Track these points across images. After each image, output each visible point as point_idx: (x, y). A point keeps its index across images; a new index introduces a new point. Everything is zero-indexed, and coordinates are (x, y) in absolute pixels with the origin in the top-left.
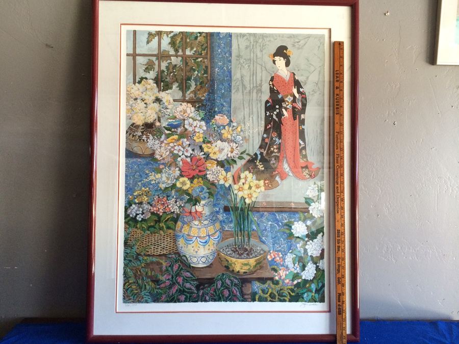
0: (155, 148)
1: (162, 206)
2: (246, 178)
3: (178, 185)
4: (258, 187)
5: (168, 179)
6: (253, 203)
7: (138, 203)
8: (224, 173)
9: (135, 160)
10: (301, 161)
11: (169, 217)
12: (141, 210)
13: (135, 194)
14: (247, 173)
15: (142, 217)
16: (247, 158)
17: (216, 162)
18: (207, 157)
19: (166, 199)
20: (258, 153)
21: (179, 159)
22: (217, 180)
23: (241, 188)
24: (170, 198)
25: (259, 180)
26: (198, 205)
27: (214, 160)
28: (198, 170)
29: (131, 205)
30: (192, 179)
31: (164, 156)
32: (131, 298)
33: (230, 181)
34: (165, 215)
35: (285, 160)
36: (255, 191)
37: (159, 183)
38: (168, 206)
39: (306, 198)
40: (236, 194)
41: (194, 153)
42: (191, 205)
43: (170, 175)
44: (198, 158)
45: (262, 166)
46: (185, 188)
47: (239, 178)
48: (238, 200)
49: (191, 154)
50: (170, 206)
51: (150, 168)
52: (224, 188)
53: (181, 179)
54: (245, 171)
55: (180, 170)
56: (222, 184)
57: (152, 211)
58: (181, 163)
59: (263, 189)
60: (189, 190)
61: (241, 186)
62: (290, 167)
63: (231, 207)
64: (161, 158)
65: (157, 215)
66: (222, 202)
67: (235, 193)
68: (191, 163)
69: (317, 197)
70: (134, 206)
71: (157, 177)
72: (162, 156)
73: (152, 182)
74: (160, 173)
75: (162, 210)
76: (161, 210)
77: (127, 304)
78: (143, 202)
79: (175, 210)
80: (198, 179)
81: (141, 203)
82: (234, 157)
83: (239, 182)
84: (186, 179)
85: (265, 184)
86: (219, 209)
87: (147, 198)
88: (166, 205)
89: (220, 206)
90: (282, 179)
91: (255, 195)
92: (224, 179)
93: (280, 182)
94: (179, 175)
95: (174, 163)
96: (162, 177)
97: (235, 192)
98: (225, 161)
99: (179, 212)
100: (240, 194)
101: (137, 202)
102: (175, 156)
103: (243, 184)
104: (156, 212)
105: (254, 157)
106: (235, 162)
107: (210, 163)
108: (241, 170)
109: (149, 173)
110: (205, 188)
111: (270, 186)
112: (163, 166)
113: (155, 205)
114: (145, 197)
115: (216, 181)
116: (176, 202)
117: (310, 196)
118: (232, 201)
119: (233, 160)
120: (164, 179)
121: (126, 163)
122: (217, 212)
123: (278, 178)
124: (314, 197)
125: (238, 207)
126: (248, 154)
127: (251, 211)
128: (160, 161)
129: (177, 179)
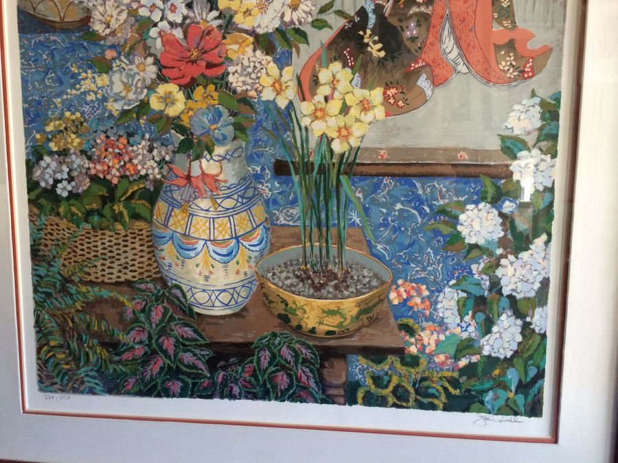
0: (91, 5)
1: (116, 161)
2: (334, 83)
3: (155, 104)
4: (365, 106)
5: (127, 87)
6: (353, 153)
7: (57, 152)
8: (273, 68)
9: (42, 38)
10: (496, 27)
11: (136, 188)
12: (65, 169)
13: (49, 128)
14: (336, 66)
15: (69, 188)
16: (338, 23)
17: (251, 39)
18: (228, 24)
19: (125, 142)
20: (370, 8)
21: (153, 32)
22: (256, 90)
23: (321, 110)
24: (137, 138)
25: (371, 88)
26: (208, 157)
27: (246, 32)
28: (204, 64)
29: (40, 158)
30: (188, 88)
31: (114, 25)
32: (56, 380)
33: (291, 93)
34: (125, 181)
35: (447, 25)
36: (358, 120)
37: (105, 99)
38: (130, 160)
39: (503, 138)
40: (306, 129)
41: (191, 14)
42: (189, 156)
43: (133, 77)
44: (202, 27)
45: (380, 46)
46: (172, 112)
47: (316, 82)
48: (312, 144)
49: (185, 18)
50: (135, 161)
51: (82, 59)
52: (275, 112)
53: (162, 89)
54: (331, 61)
55: (157, 62)
56: (268, 101)
57: (93, 172)
58: (159, 43)
59: (379, 112)
60: (184, 117)
61: (319, 106)
62: (460, 47)
63: (293, 162)
64: (108, 31)
65: (105, 182)
66: (269, 150)
67: (303, 125)
68: (184, 44)
69: (536, 134)
70: (47, 159)
71: (100, 83)
72: (108, 26)
73: (89, 98)
74: (107, 72)
75: (118, 170)
76: (114, 171)
77: (47, 394)
78: (69, 149)
79: (150, 172)
80: (205, 87)
81: (64, 153)
82: (300, 23)
83: (314, 94)
84: (172, 88)
85: (386, 98)
86: (263, 169)
87: (78, 140)
88: (127, 159)
89: (263, 160)
90: (437, 82)
91: (357, 131)
92: (273, 85)
93: (428, 92)
94: (154, 76)
95: (141, 45)
96: (112, 82)
97: (305, 122)
98: (277, 36)
99: (159, 177)
100: (318, 128)
101: (55, 149)
102: (144, 25)
103: (326, 99)
104: (101, 176)
105: (357, 19)
106: (303, 35)
107: (236, 42)
108: (319, 59)
109: (79, 74)
110: (225, 113)
111: (401, 103)
112: (115, 54)
113: (99, 156)
114: (73, 136)
115: (253, 93)
116: (151, 150)
117: (517, 132)
118: (296, 148)
119: (297, 31)
120: (118, 88)
121: (21, 47)
122: (258, 177)
123: (423, 82)
124: (529, 133)
125: (312, 164)
126: (340, 13)
127: (346, 173)
128: (104, 38)
129: (151, 88)
